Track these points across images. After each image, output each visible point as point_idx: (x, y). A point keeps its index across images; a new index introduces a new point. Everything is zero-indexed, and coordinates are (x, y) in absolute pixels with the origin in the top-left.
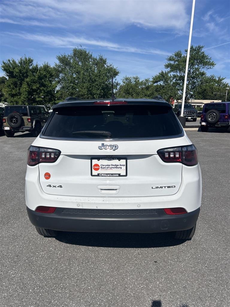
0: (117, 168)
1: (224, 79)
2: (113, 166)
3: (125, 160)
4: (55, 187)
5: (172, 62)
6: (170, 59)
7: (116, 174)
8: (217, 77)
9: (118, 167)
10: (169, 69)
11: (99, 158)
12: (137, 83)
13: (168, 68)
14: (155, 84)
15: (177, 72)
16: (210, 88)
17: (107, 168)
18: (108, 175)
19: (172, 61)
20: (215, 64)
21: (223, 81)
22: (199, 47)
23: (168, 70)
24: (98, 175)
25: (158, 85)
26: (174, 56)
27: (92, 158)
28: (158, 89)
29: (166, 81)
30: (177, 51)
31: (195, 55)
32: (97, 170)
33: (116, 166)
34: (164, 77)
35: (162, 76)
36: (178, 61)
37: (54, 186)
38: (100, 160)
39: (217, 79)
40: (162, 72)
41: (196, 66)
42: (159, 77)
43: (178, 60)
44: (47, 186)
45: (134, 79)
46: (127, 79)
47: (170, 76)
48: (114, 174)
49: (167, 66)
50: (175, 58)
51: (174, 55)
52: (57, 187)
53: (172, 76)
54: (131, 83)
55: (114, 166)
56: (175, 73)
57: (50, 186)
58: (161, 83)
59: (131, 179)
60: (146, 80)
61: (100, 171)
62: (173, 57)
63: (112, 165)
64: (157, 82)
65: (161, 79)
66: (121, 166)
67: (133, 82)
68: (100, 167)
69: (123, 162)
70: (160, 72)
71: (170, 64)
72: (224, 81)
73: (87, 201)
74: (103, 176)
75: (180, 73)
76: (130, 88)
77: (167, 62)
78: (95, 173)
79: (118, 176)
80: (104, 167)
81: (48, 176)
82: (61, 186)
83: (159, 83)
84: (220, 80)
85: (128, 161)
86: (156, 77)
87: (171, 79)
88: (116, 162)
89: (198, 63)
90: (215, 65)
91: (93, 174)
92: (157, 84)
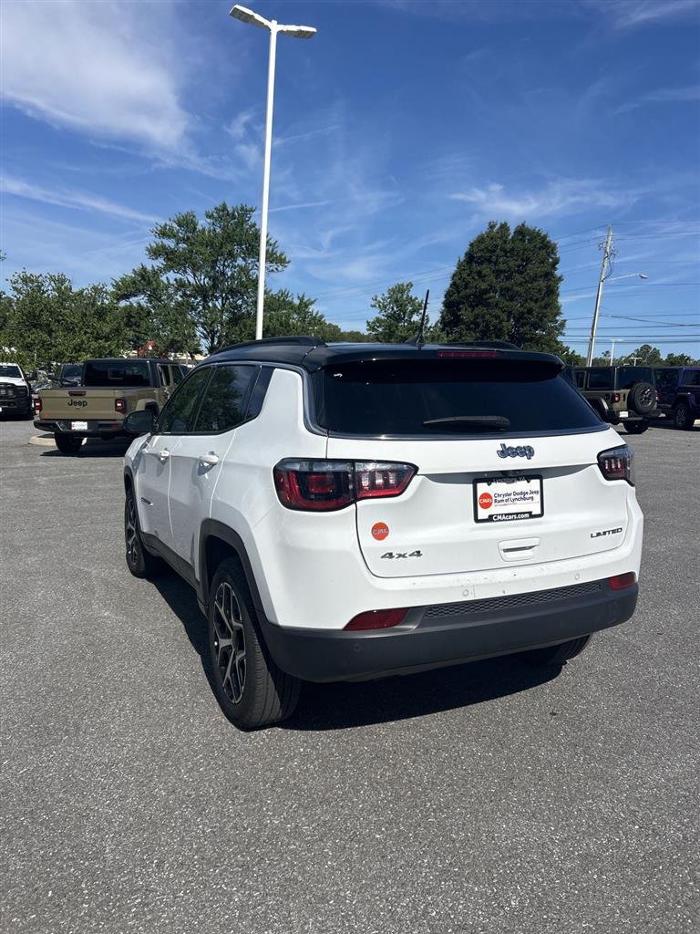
0: (525, 499)
1: (312, 303)
2: (517, 497)
3: (539, 481)
4: (404, 556)
5: (170, 243)
6: (164, 233)
7: (524, 513)
8: (295, 296)
9: (526, 496)
10: (160, 263)
11: (490, 477)
12: (64, 294)
13: (157, 258)
14: (123, 304)
15: (185, 272)
16: (281, 325)
17: (507, 500)
18: (510, 517)
19: (169, 237)
20: (287, 260)
21: (311, 308)
22: (242, 209)
23: (161, 265)
24: (490, 519)
25: (131, 305)
26: (175, 225)
27: (477, 478)
28: (133, 318)
29: (154, 296)
30: (184, 213)
31: (234, 230)
32: (486, 506)
33: (523, 496)
34: (149, 283)
35: (144, 281)
36: (185, 240)
37: (400, 556)
38: (493, 484)
39: (297, 302)
40: (144, 269)
41: (240, 262)
42: (134, 283)
43: (188, 238)
44: (382, 557)
45: (52, 283)
46: (26, 280)
47: (166, 282)
48: (521, 513)
49: (155, 252)
50: (178, 232)
51: (174, 221)
52: (410, 555)
53: (172, 282)
54: (44, 292)
55: (519, 496)
56: (179, 276)
57: (391, 555)
58: (142, 300)
59: (551, 522)
60: (95, 289)
61: (493, 510)
62: (171, 229)
63: (515, 494)
64: (126, 297)
65: (141, 287)
66: (532, 495)
67: (50, 291)
68: (494, 498)
69: (535, 484)
70: (138, 267)
71: (164, 247)
72: (313, 309)
73: (483, 581)
74: (500, 520)
75: (195, 276)
76: (42, 311)
77: (154, 241)
78: (483, 514)
79: (527, 518)
80: (499, 499)
81: (380, 531)
82: (418, 552)
83: (133, 300)
84: (304, 305)
85: (544, 480)
86: (123, 280)
87: (171, 291)
88: (521, 486)
89: (244, 253)
90: (289, 262)
91: (479, 518)
92: (128, 303)
